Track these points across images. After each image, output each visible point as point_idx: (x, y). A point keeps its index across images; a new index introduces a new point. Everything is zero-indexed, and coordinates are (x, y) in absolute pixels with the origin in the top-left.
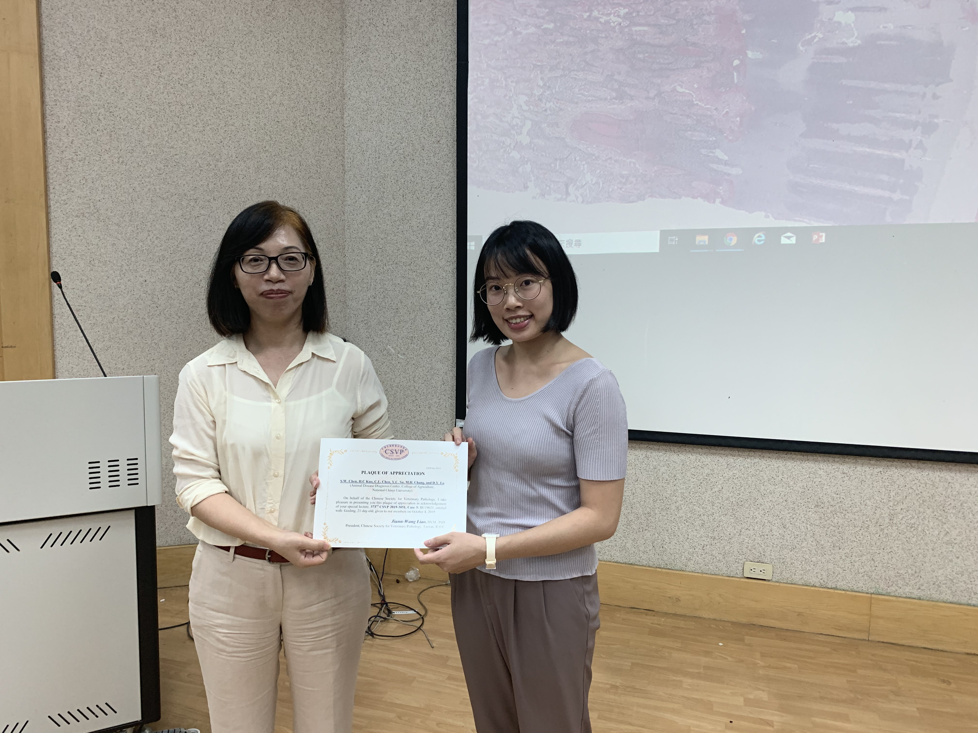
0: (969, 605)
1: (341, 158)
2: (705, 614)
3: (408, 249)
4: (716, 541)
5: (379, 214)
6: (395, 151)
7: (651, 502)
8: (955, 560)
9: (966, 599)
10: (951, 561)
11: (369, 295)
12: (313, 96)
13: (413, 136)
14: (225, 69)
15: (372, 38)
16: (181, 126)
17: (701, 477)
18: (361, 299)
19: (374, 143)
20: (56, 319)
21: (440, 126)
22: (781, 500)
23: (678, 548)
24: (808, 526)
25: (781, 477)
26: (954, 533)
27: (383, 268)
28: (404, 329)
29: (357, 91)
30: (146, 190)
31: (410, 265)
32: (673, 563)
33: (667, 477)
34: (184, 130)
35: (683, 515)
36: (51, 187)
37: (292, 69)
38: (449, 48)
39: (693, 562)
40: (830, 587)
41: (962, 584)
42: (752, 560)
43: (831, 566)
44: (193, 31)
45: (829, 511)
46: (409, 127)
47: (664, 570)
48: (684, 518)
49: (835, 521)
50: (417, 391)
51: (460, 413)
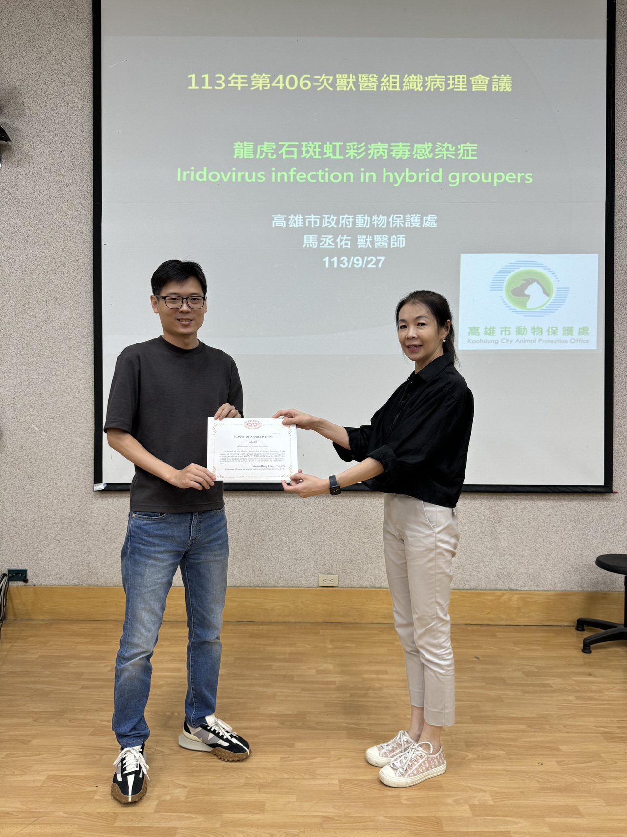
0: (464, 590)
2: (291, 619)
3: (51, 345)
4: (298, 562)
5: (25, 316)
6: (39, 267)
7: (251, 536)
9: (462, 585)
11: (15, 383)
13: (56, 255)
15: (20, 177)
17: (287, 514)
18: (8, 386)
19: (21, 259)
21: (79, 248)
22: (342, 526)
23: (271, 569)
24: (361, 544)
25: (341, 509)
27: (28, 360)
28: (47, 410)
29: (7, 217)
31: (52, 357)
32: (268, 581)
33: (262, 516)
35: (275, 544)
38: (86, 189)
39: (282, 580)
40: (377, 587)
41: (459, 575)
42: (323, 573)
43: (377, 572)
45: (373, 532)
46: (52, 248)
47: (261, 588)
48: (275, 546)
49: (378, 538)
50: (58, 462)
51: (98, 478)
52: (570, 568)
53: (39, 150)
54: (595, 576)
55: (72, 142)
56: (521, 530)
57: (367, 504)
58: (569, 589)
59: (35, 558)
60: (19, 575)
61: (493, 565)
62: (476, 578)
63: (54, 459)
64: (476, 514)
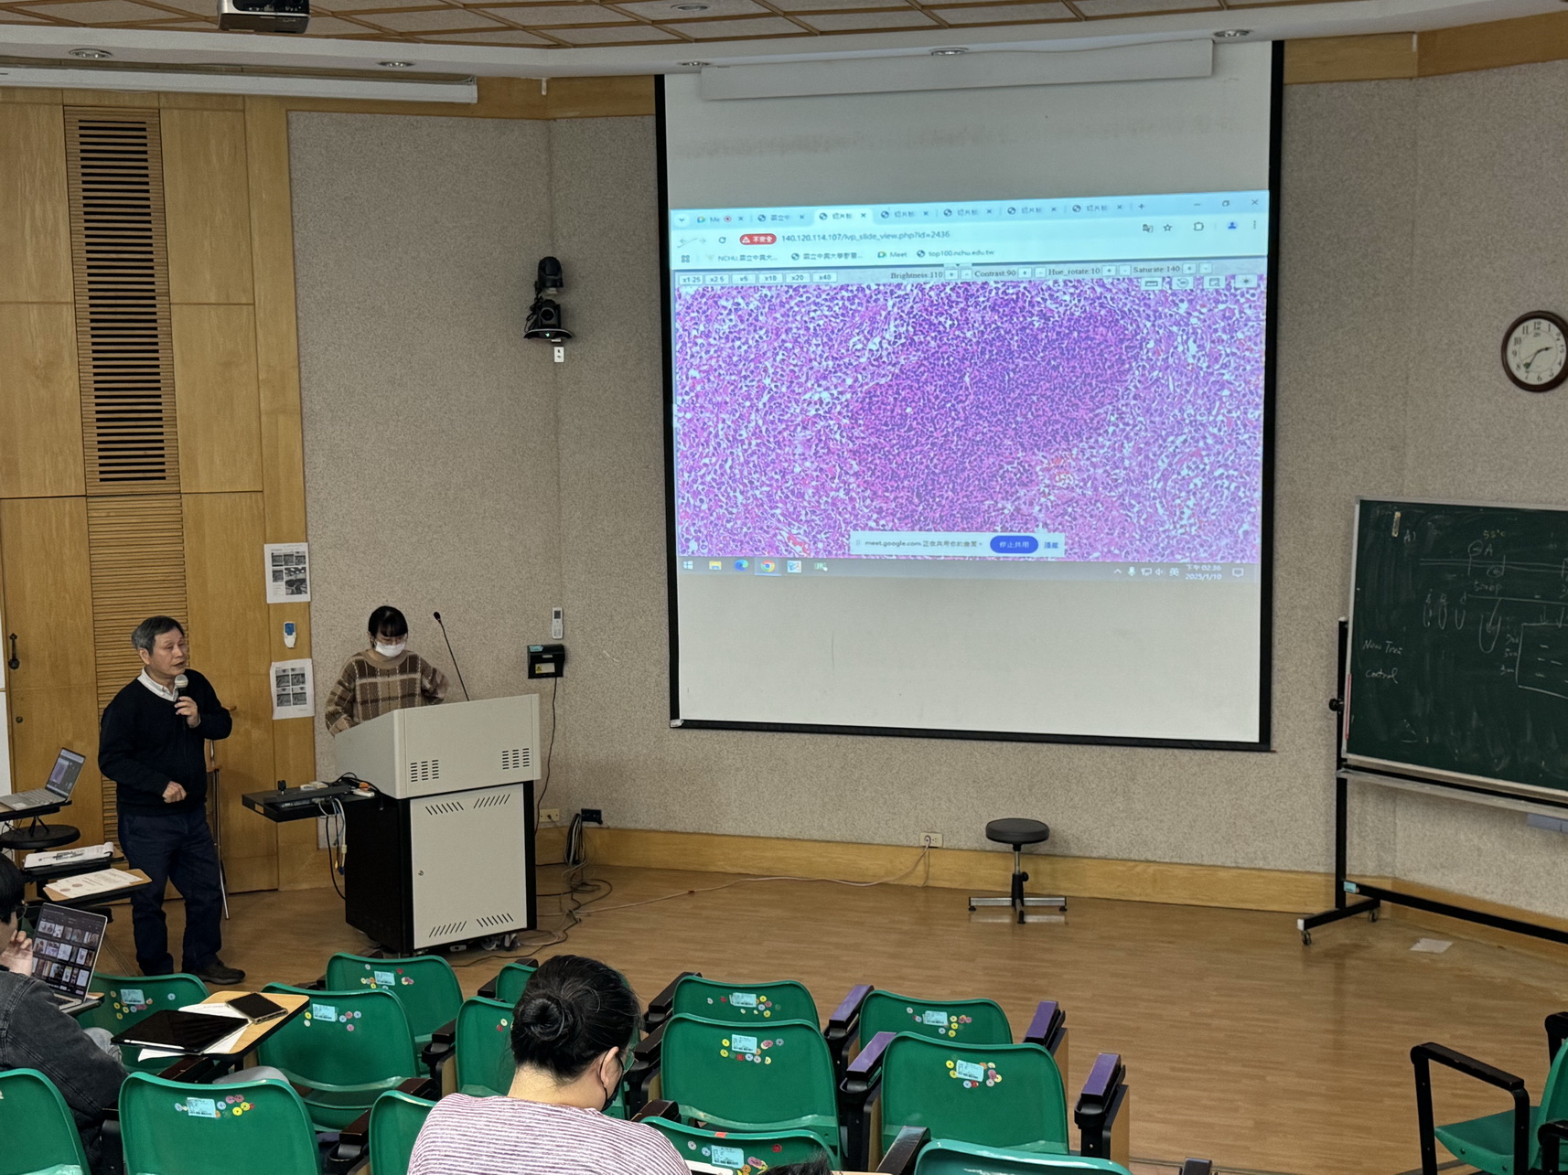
0: (1091, 858)
1: (556, 478)
2: (891, 882)
4: (896, 817)
5: (593, 529)
6: (607, 474)
8: (1079, 821)
10: (1076, 822)
12: (530, 423)
14: (454, 408)
16: (416, 462)
17: (882, 761)
20: (313, 639)
22: (946, 778)
23: (866, 824)
24: (968, 799)
26: (1077, 799)
27: (597, 579)
28: (618, 634)
29: (571, 418)
30: (387, 520)
32: (862, 837)
33: (854, 762)
34: (418, 466)
35: (869, 795)
36: (309, 524)
37: (510, 402)
39: (878, 836)
41: (1086, 841)
42: (925, 831)
44: (425, 378)
46: (620, 453)
47: (854, 844)
48: (870, 798)
49: (989, 794)
50: (632, 693)
51: (674, 713)
52: (1220, 838)
53: (603, 342)
54: (1253, 850)
55: (640, 331)
56: (1159, 790)
57: (976, 753)
58: (1219, 864)
59: (610, 797)
60: (593, 815)
61: (1126, 830)
62: (1105, 844)
63: (627, 689)
64: (1106, 770)
